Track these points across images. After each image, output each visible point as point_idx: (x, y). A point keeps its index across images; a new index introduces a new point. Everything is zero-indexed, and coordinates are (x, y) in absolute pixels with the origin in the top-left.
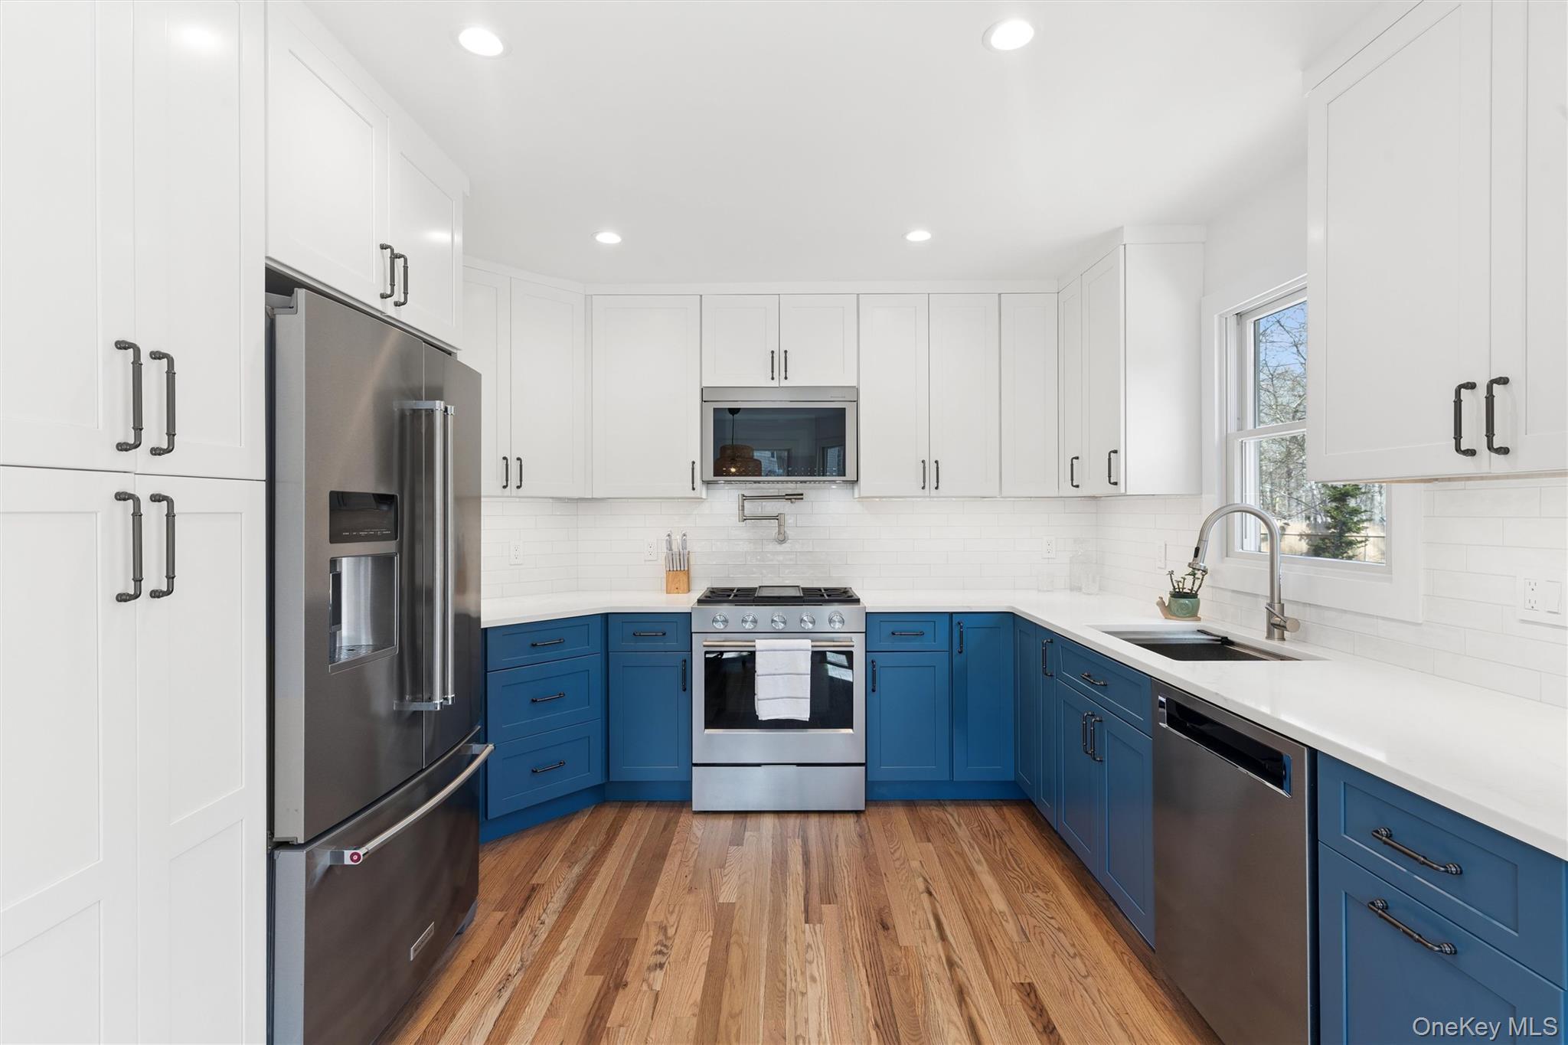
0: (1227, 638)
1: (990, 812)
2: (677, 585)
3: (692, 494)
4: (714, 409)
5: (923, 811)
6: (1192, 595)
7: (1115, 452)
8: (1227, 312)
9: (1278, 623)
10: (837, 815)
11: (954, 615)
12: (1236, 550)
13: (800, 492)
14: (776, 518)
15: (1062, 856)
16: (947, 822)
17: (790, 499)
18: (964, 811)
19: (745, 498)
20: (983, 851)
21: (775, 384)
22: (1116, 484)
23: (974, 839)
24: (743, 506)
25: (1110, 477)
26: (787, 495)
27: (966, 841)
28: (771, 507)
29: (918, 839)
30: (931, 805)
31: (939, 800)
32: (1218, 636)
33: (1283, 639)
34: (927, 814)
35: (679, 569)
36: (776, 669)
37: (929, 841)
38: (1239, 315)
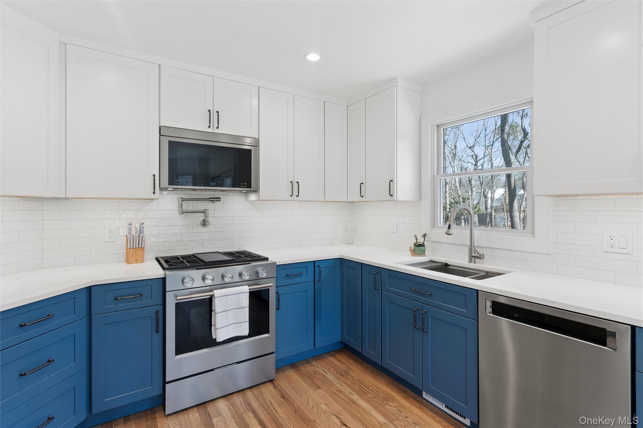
0: (447, 263)
1: (331, 359)
2: (136, 258)
3: (153, 196)
4: (169, 141)
5: (302, 368)
6: (422, 245)
7: (392, 181)
8: (435, 123)
9: (477, 256)
10: (261, 386)
11: (316, 262)
12: (439, 225)
13: (218, 196)
14: (203, 212)
15: (380, 376)
16: (319, 372)
17: (213, 201)
18: (321, 362)
19: (183, 200)
20: (348, 386)
21: (210, 130)
22: (392, 195)
23: (339, 380)
24: (182, 205)
25: (390, 192)
26: (210, 198)
27: (336, 382)
28: (200, 206)
29: (314, 389)
30: (304, 364)
31: (305, 360)
32: (444, 263)
33: (475, 263)
34: (306, 370)
35: (137, 247)
36: (228, 307)
37: (320, 388)
38: (438, 126)
